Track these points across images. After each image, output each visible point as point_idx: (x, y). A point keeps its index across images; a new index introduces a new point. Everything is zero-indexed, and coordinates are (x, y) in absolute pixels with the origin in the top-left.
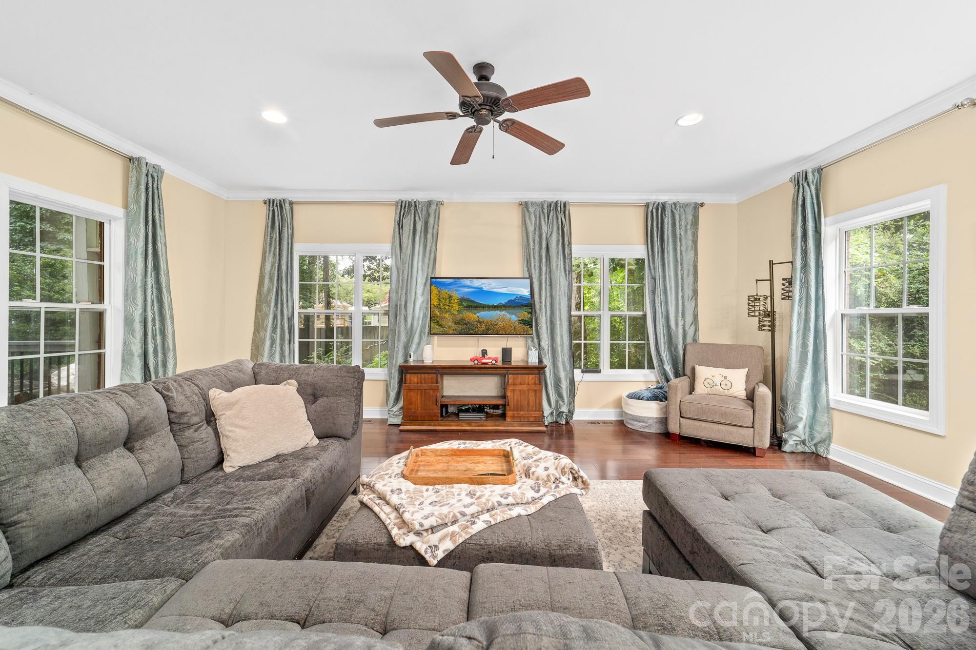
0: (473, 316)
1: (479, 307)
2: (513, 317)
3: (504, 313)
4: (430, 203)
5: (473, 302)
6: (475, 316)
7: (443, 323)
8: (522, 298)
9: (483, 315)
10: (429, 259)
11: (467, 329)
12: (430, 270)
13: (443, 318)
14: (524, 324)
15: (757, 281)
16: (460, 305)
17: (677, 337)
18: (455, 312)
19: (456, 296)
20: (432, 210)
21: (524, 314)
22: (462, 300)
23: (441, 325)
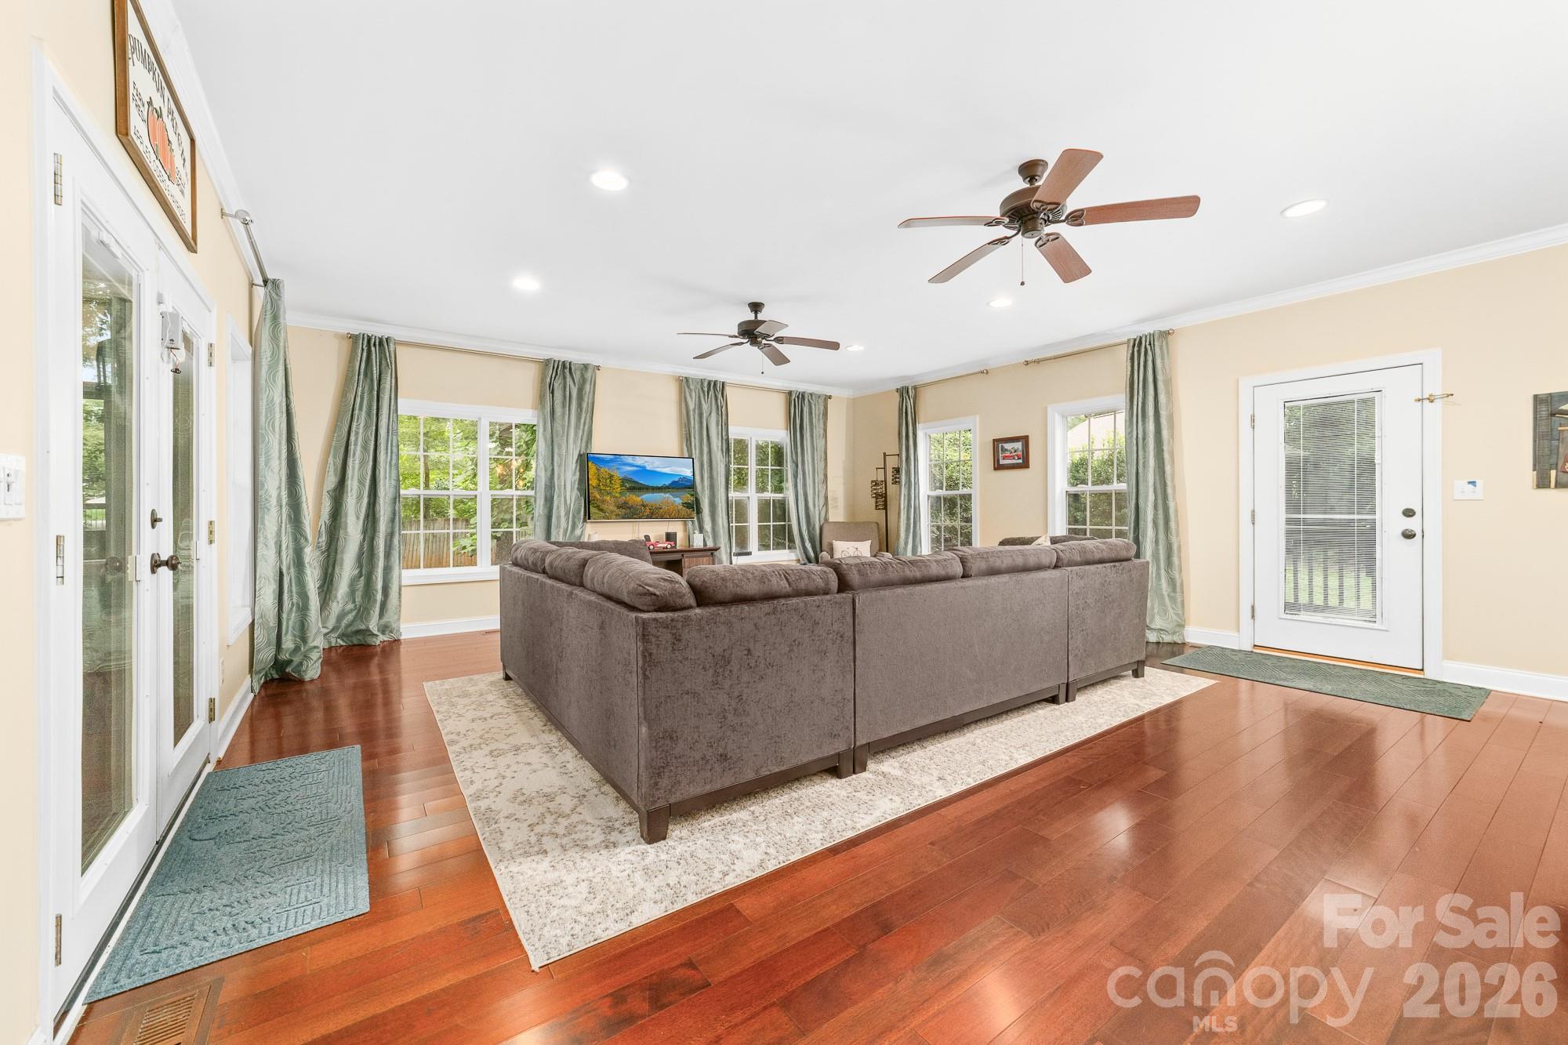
0: (635, 499)
1: (643, 488)
2: (676, 500)
3: (667, 495)
4: (586, 367)
5: (636, 482)
6: (639, 499)
7: (605, 507)
8: (685, 478)
9: (648, 497)
10: (583, 431)
11: (631, 513)
12: (584, 444)
13: (603, 501)
14: (687, 507)
15: (877, 469)
16: (622, 486)
17: (815, 517)
18: (617, 495)
19: (618, 475)
20: (588, 375)
21: (687, 497)
22: (624, 480)
23: (601, 510)
